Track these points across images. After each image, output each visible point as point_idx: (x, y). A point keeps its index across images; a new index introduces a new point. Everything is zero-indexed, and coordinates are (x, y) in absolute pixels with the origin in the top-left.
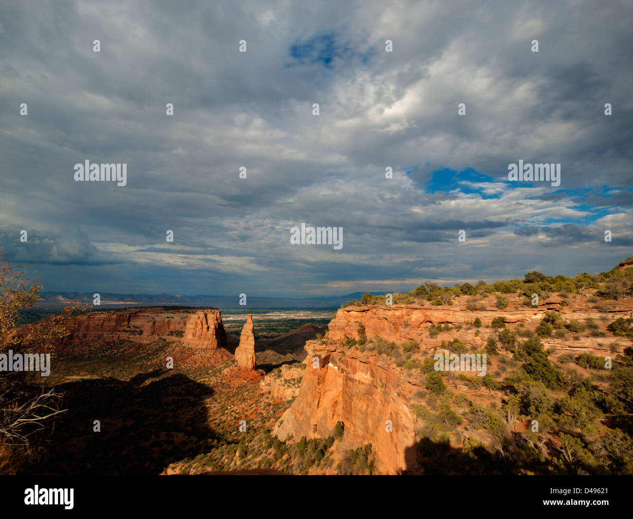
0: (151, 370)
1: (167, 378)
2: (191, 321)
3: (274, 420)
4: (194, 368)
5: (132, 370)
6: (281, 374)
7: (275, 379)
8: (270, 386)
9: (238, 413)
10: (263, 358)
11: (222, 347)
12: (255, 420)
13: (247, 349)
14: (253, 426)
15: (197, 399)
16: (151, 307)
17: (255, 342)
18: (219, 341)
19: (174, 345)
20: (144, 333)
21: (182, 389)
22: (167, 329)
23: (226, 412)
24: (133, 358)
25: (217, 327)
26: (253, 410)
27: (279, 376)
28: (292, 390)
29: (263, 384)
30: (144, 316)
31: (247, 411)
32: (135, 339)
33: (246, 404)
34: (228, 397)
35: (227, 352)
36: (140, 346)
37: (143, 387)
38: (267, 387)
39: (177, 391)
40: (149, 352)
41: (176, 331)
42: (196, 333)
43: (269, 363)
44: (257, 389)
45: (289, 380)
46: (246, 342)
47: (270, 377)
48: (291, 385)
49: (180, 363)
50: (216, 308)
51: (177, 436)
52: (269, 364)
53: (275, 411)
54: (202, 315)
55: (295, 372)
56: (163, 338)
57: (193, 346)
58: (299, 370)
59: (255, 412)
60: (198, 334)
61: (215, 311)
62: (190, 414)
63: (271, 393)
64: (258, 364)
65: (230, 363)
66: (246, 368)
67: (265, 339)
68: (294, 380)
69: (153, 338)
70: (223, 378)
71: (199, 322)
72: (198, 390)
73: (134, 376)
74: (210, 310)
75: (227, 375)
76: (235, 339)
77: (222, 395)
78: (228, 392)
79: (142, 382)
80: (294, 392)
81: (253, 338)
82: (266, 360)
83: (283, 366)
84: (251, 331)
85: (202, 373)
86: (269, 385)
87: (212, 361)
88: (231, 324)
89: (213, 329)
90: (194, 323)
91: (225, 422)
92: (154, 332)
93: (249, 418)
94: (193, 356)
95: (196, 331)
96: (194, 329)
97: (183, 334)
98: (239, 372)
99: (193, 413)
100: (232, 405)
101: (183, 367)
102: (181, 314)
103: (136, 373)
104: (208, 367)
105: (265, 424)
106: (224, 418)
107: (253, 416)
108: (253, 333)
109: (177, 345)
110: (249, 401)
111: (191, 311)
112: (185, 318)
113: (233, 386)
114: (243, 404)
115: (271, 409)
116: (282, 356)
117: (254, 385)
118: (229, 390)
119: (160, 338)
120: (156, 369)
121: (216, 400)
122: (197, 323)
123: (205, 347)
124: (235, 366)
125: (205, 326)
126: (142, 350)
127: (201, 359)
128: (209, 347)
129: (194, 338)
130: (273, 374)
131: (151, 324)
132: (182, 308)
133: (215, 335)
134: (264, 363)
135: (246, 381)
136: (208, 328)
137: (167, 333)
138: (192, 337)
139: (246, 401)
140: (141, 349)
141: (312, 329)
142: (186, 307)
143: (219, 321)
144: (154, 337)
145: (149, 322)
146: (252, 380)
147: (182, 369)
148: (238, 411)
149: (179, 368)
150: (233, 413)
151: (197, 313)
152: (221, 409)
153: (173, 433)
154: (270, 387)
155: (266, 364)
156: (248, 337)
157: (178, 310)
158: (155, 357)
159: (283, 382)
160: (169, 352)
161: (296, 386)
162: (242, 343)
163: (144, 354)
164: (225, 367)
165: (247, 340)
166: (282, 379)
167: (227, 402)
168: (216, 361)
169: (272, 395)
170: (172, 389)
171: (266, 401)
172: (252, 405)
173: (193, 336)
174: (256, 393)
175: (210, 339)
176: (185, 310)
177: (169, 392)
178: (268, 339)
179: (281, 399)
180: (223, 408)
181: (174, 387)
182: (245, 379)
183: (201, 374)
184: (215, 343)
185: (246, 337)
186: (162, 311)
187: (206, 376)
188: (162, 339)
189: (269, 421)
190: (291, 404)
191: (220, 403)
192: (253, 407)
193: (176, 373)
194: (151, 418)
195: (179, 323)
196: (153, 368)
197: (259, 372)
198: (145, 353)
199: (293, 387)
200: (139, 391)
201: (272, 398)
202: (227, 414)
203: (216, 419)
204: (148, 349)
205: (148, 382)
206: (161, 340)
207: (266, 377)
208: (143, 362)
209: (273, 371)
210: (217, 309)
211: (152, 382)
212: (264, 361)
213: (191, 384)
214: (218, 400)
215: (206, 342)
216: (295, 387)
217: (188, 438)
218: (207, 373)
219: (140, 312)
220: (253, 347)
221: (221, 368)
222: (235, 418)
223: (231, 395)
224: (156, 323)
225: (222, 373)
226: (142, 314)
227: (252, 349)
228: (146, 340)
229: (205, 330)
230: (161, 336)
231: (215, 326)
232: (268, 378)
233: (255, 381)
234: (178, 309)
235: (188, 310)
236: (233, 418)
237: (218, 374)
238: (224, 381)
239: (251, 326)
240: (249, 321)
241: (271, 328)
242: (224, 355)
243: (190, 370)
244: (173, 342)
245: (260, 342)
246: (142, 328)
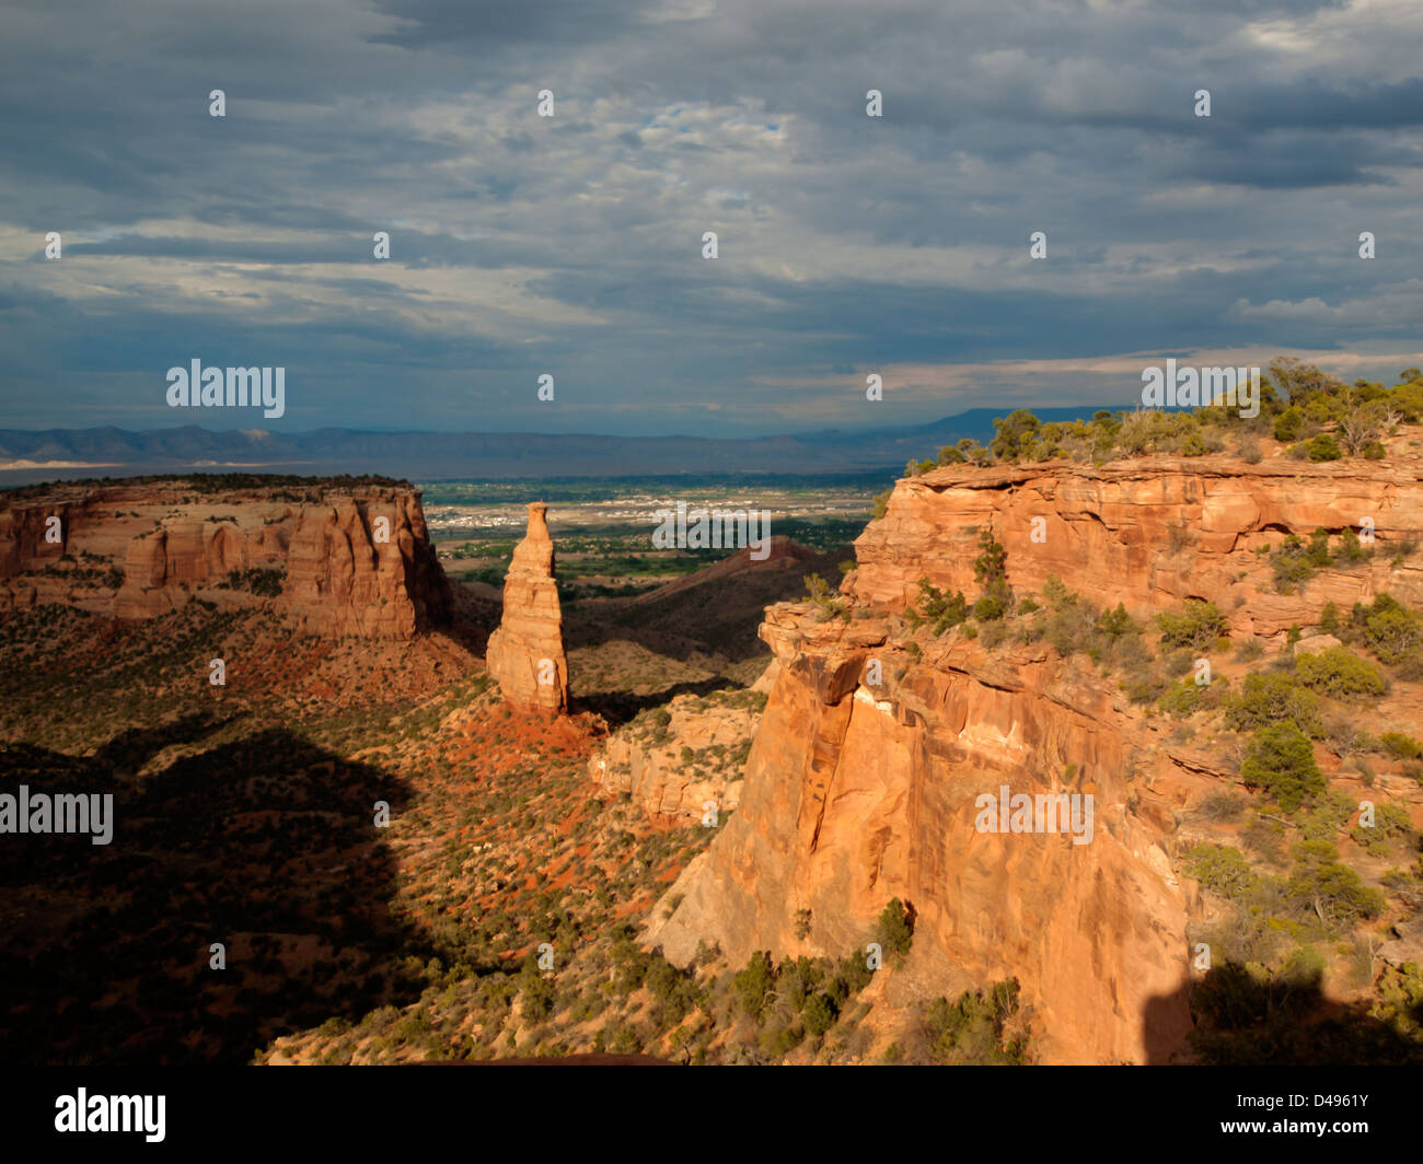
0: (171, 717)
1: (235, 746)
2: (308, 530)
3: (646, 893)
4: (333, 710)
5: (99, 715)
6: (669, 730)
7: (646, 748)
8: (628, 773)
9: (511, 869)
10: (595, 672)
11: (436, 629)
12: (575, 891)
13: (532, 635)
14: (570, 915)
15: (355, 819)
16: (142, 480)
17: (564, 610)
18: (424, 606)
19: (248, 625)
20: (129, 580)
21: (297, 783)
22: (216, 562)
23: (467, 864)
24: (97, 671)
25: (410, 553)
26: (566, 858)
27: (663, 738)
28: (712, 789)
29: (602, 765)
30: (119, 515)
31: (545, 860)
32: (100, 600)
33: (541, 837)
34: (470, 813)
35: (456, 650)
36: (119, 630)
37: (149, 780)
38: (617, 777)
39: (275, 792)
40: (155, 649)
41: (252, 572)
42: (329, 580)
43: (621, 687)
44: (577, 784)
45: (702, 752)
46: (525, 611)
47: (627, 739)
48: (708, 770)
49: (278, 689)
50: (398, 479)
51: (293, 947)
52: (621, 693)
53: (649, 863)
54: (347, 509)
55: (725, 722)
56: (205, 599)
57: (322, 629)
58: (740, 714)
59: (574, 866)
60: (337, 581)
61: (398, 490)
62: (333, 871)
63: (634, 798)
64: (580, 693)
65: (471, 691)
66: (534, 708)
67: (602, 600)
68: (719, 751)
69: (164, 598)
70: (449, 744)
71: (338, 534)
72: (354, 789)
73: (109, 738)
74: (378, 489)
75: (461, 735)
76: (485, 601)
77: (449, 806)
78: (471, 795)
79: (144, 759)
80: (721, 796)
81: (555, 596)
82: (607, 678)
83: (678, 699)
84: (546, 571)
85: (365, 726)
86: (625, 769)
87: (402, 681)
88: (463, 543)
89: (396, 560)
90: (320, 539)
91: (464, 898)
92: (165, 577)
93: (551, 888)
94: (324, 665)
95: (328, 571)
96: (320, 562)
97: (281, 581)
98: (509, 723)
99: (342, 868)
100: (490, 840)
101: (290, 703)
102: (266, 507)
103: (115, 727)
104: (385, 703)
105: (616, 907)
106: (460, 886)
107: (570, 880)
108: (553, 574)
109: (261, 623)
110: (549, 827)
111: (302, 494)
112: (281, 520)
113: (487, 772)
114: (528, 838)
115: (634, 855)
116: (672, 663)
117: (566, 770)
118: (473, 788)
119: (193, 599)
120: (188, 713)
121: (426, 824)
122: (328, 539)
123: (367, 629)
124: (492, 701)
125: (367, 552)
126: (129, 645)
127: (355, 676)
128: (385, 629)
129: (324, 597)
130: (638, 730)
131: (150, 543)
132: (266, 480)
133: (407, 584)
134: (600, 690)
135: (534, 757)
136: (376, 557)
137: (220, 580)
138: (314, 594)
139: (537, 826)
140: (125, 638)
141: (790, 560)
142: (280, 477)
143: (416, 530)
144: (168, 596)
145: (143, 536)
146: (557, 751)
147: (289, 712)
148: (510, 863)
149: (276, 709)
150: (493, 870)
151: (326, 499)
152: (444, 853)
153: (276, 936)
154: (627, 777)
155: (609, 691)
156: (534, 593)
157: (252, 491)
158: (183, 669)
159: (679, 760)
160: (233, 649)
161: (730, 772)
162: (512, 615)
163: (139, 660)
164: (453, 705)
165: (531, 601)
166: (675, 747)
167: (468, 828)
168: (418, 683)
169: (639, 806)
170: (259, 784)
171: (616, 826)
172: (562, 840)
173: (320, 589)
174: (575, 799)
175: (384, 602)
176: (279, 490)
177: (249, 791)
178: (617, 600)
179: (672, 820)
180: (453, 849)
181: (263, 778)
182: (531, 748)
183: (361, 731)
184: (407, 616)
185: (525, 593)
186: (187, 494)
187: (382, 736)
188: (200, 602)
189: (630, 897)
190: (709, 840)
191: (441, 834)
192: (567, 849)
193: (266, 726)
194: (190, 886)
195: (261, 542)
196: (179, 708)
197: (585, 722)
198: (140, 654)
199: (717, 777)
200: (135, 792)
201: (638, 818)
202: (470, 870)
203: (430, 890)
204: (150, 638)
205: (165, 760)
206: (198, 607)
207: (610, 740)
208: (138, 687)
209: (637, 717)
210: (403, 483)
211: (181, 760)
212: (601, 683)
213: (330, 766)
214: (434, 824)
215: (371, 612)
216: (725, 777)
217: (336, 953)
218: (385, 728)
219: (103, 498)
220: (556, 630)
221: (436, 710)
222: (501, 887)
223: (482, 807)
224: (171, 543)
225: (443, 724)
226: (112, 508)
227: (554, 638)
228: (142, 605)
229: (363, 565)
230: (193, 590)
231: (402, 551)
232: (619, 745)
233: (571, 755)
234: (252, 485)
235: (291, 490)
236: (495, 886)
237: (426, 731)
238: (450, 757)
239: (545, 550)
240: (536, 528)
241: (626, 556)
242: (446, 660)
243: (318, 716)
244: (244, 613)
245: (583, 609)
246: (117, 562)
